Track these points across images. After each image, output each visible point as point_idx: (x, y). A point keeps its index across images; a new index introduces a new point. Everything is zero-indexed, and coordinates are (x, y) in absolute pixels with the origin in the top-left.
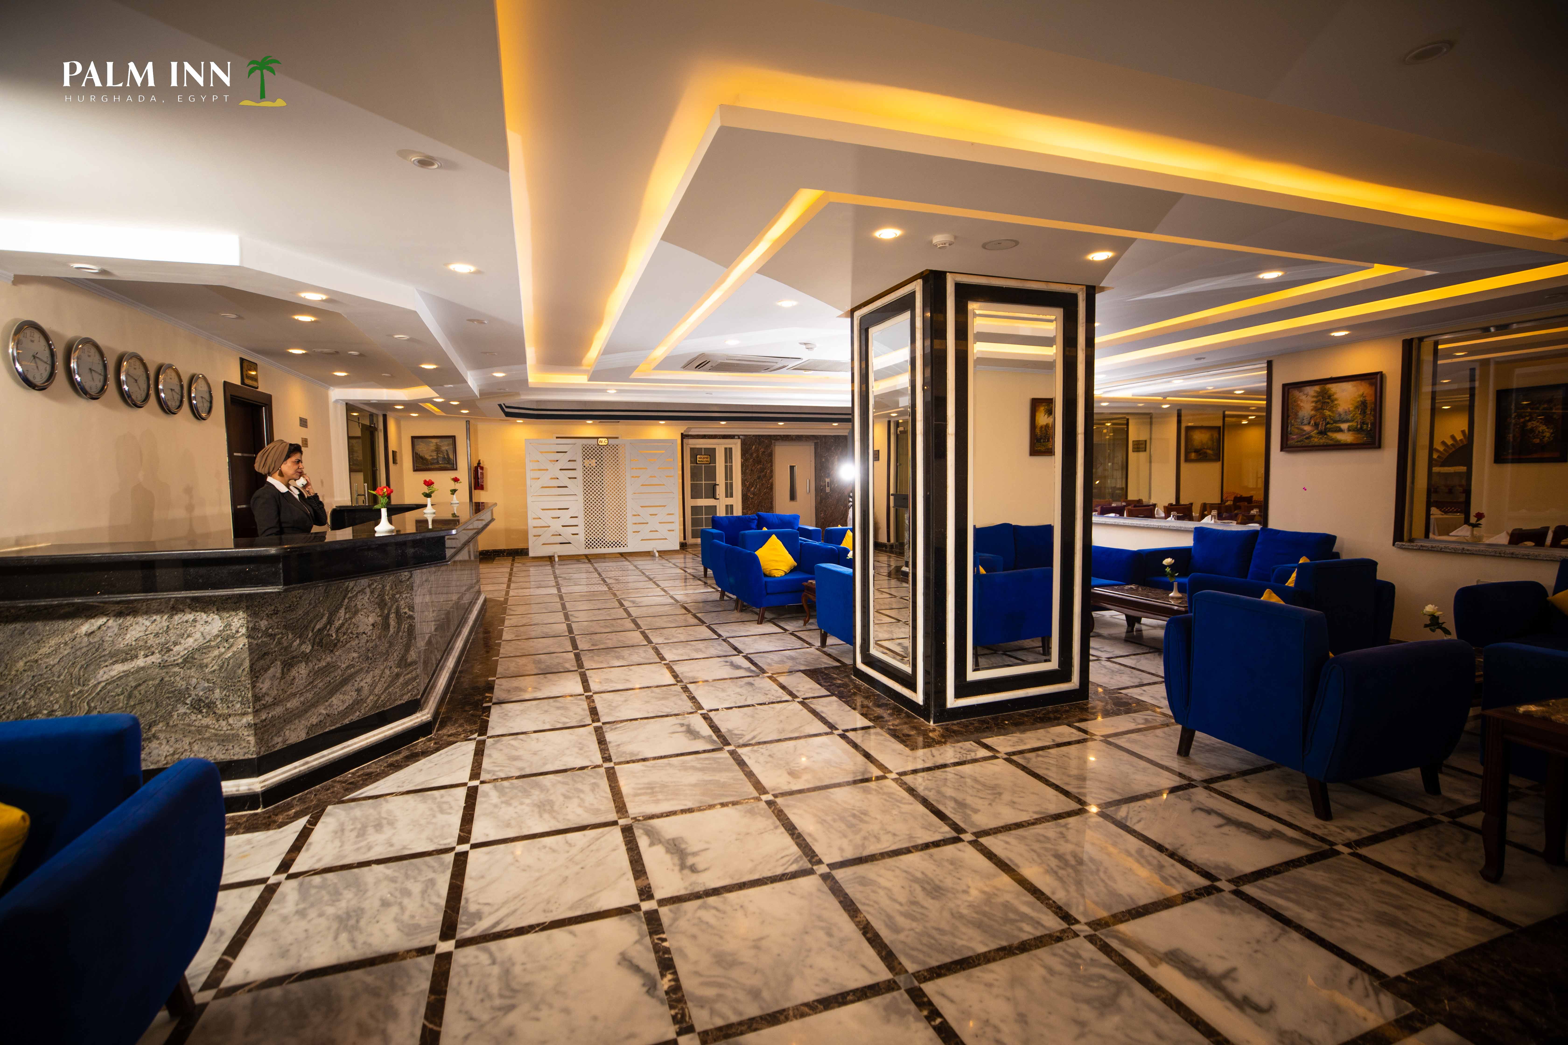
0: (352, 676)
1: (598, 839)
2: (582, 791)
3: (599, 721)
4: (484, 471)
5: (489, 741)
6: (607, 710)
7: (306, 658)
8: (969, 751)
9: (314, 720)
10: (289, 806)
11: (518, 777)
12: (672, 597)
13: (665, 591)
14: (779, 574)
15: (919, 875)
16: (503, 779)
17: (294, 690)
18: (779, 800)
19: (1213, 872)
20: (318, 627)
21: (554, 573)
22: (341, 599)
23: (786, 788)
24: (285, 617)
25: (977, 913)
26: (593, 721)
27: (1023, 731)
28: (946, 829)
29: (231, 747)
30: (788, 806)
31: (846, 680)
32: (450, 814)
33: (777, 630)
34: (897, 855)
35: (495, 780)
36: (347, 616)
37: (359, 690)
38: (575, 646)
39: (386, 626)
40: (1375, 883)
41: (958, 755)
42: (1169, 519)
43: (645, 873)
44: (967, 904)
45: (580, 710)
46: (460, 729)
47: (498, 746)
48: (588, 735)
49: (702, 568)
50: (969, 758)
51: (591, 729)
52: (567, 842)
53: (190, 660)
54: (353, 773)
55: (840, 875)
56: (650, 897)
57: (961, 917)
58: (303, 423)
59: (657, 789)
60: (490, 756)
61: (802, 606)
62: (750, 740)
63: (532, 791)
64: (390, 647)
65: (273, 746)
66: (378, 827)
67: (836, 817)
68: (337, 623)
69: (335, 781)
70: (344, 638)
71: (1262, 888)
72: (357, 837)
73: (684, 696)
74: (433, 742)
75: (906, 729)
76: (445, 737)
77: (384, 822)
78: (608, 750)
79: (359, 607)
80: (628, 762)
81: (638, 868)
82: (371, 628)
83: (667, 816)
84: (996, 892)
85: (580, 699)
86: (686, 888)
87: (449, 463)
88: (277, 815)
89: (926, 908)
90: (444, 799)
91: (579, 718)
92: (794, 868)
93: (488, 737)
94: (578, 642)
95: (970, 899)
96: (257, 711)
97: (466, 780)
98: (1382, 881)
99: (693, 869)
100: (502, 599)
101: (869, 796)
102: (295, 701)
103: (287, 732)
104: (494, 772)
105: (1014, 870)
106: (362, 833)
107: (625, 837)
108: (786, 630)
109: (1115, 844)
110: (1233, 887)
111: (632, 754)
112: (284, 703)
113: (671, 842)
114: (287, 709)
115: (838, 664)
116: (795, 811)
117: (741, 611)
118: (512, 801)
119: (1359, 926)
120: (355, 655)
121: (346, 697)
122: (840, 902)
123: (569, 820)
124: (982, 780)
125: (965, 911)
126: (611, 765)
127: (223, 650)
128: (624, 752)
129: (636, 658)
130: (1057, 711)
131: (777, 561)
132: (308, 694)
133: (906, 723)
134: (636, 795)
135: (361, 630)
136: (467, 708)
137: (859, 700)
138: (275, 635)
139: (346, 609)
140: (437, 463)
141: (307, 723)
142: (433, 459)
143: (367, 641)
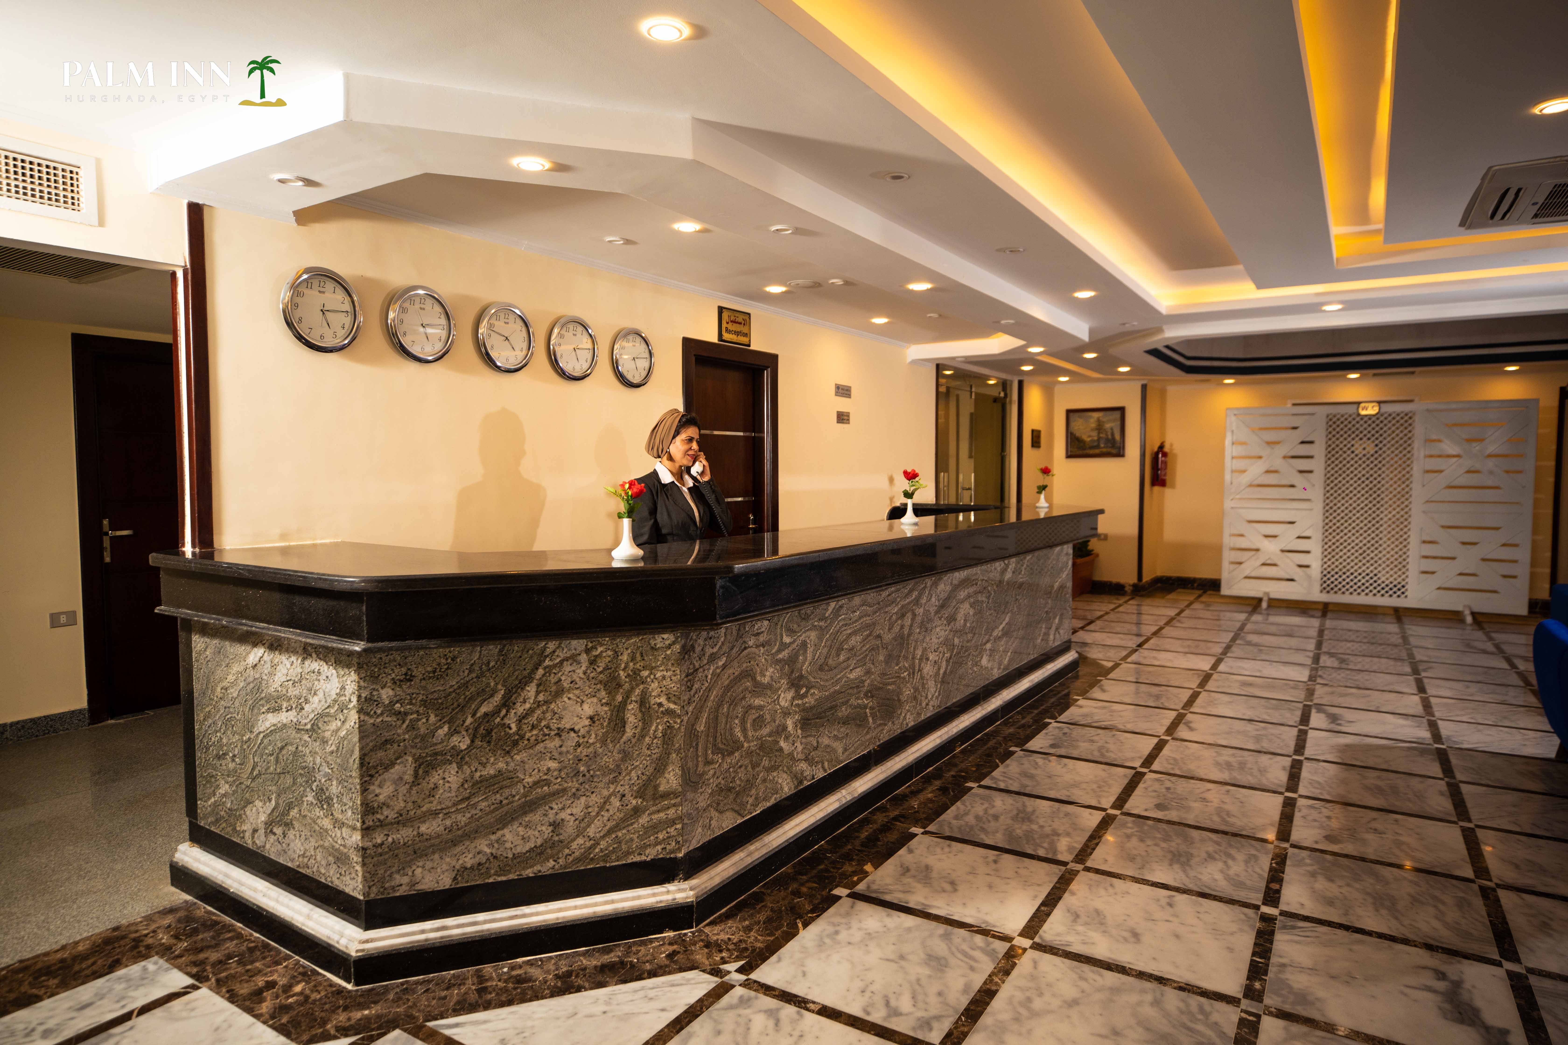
0: (544, 800)
4: (1168, 459)
5: (734, 995)
7: (459, 757)
9: (469, 860)
12: (1434, 726)
13: (1428, 709)
17: (434, 806)
20: (483, 710)
22: (529, 667)
24: (424, 688)
29: (343, 872)
36: (541, 697)
38: (1124, 798)
39: (618, 723)
46: (737, 937)
64: (623, 760)
65: (393, 888)
68: (520, 709)
70: (530, 734)
74: (671, 949)
79: (566, 685)
82: (587, 722)
87: (1113, 446)
96: (368, 828)
100: (1110, 666)
102: (434, 823)
103: (419, 871)
112: (417, 824)
114: (420, 835)
120: (553, 765)
121: (530, 832)
127: (339, 723)
129: (1212, 874)
132: (459, 817)
135: (566, 724)
136: (807, 887)
138: (406, 714)
139: (538, 685)
140: (1098, 447)
141: (454, 863)
142: (1093, 441)
143: (578, 745)
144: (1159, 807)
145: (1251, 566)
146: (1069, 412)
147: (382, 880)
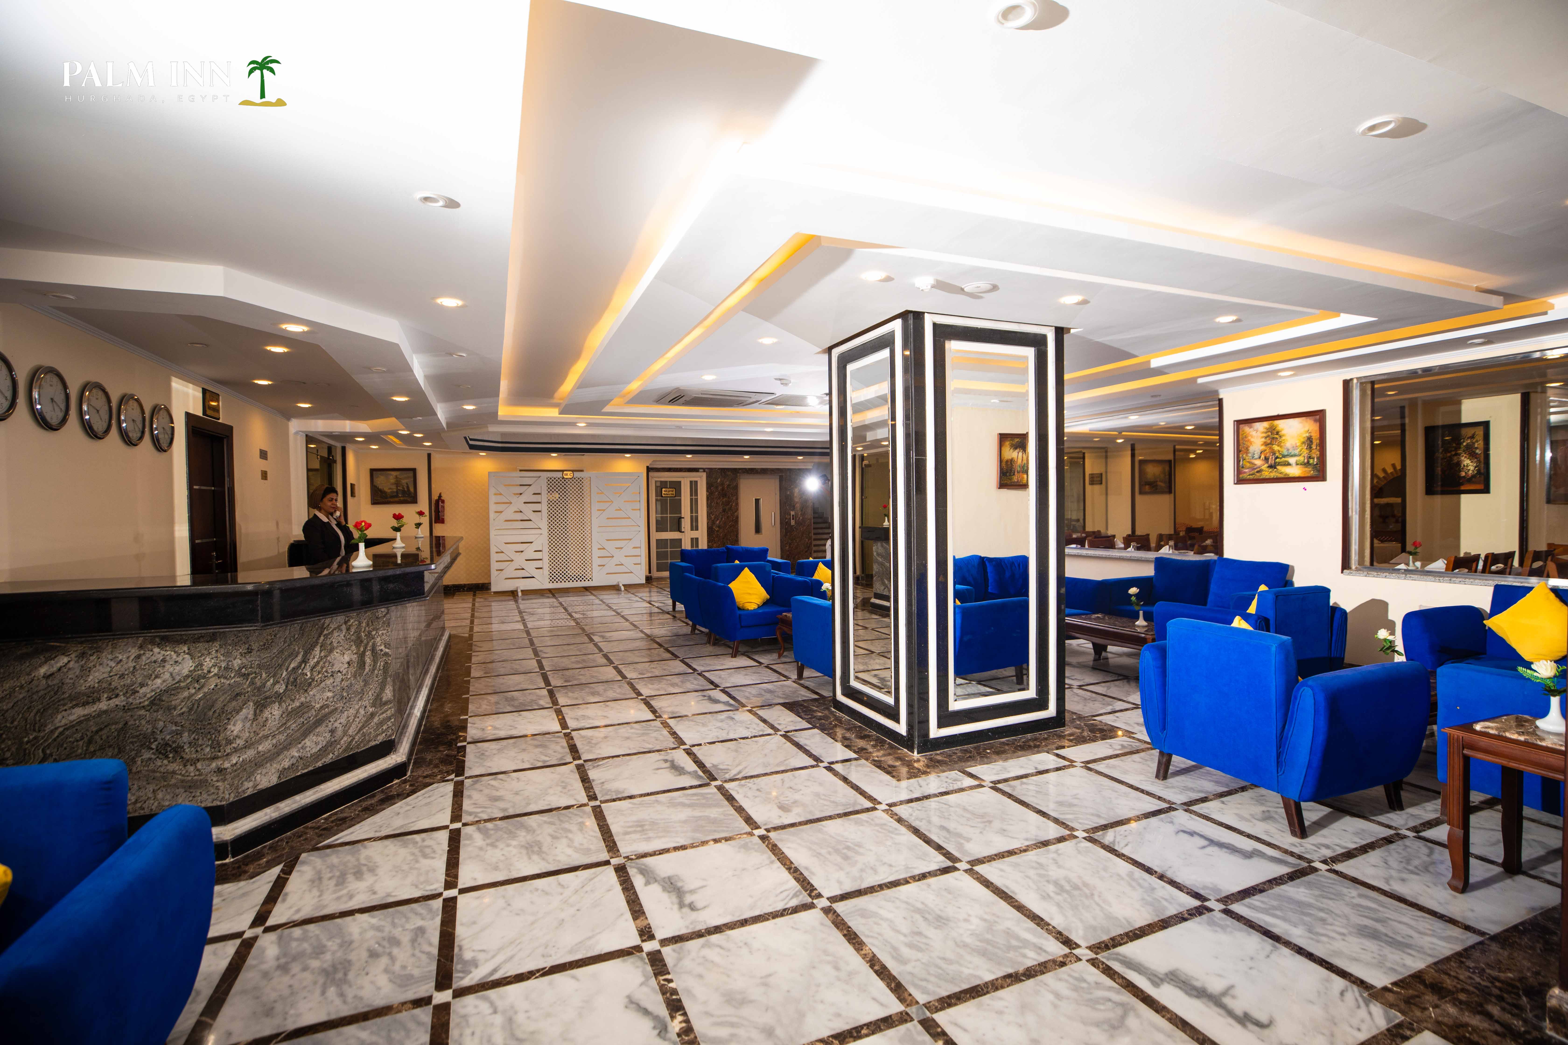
0: (326, 717)
1: (592, 879)
2: (570, 831)
3: (580, 758)
4: (445, 504)
5: (467, 782)
6: (587, 748)
7: (279, 698)
8: (955, 780)
9: (286, 764)
10: (259, 855)
11: (502, 819)
12: (642, 631)
13: (634, 626)
14: (752, 607)
15: (919, 906)
16: (486, 821)
17: (266, 732)
18: (772, 835)
19: (1202, 892)
20: (292, 666)
21: (518, 608)
22: (316, 636)
23: (778, 822)
25: (980, 941)
26: (574, 759)
27: (1006, 759)
28: (941, 858)
29: (198, 794)
30: (781, 840)
31: (826, 712)
32: (433, 858)
33: (752, 663)
34: (895, 886)
35: (477, 822)
36: (323, 654)
37: (332, 731)
38: (547, 682)
39: (362, 664)
40: (1353, 897)
41: (945, 785)
42: (1129, 549)
43: (644, 913)
44: (969, 932)
45: (560, 749)
46: (436, 770)
47: (478, 786)
48: (569, 773)
49: (670, 602)
50: (956, 787)
51: (572, 766)
52: (559, 884)
53: (158, 702)
54: (325, 819)
55: (841, 907)
56: (652, 937)
57: (965, 946)
58: (263, 455)
59: (646, 827)
60: (470, 797)
61: (776, 639)
62: (735, 775)
63: (518, 832)
64: (365, 685)
65: (244, 791)
66: (358, 874)
67: (830, 849)
68: (312, 662)
69: (307, 828)
70: (318, 677)
71: (1250, 907)
72: (336, 885)
73: (665, 732)
74: (408, 784)
75: (890, 760)
76: (420, 779)
77: (365, 868)
78: (592, 788)
79: (335, 645)
80: (614, 800)
81: (636, 909)
82: (346, 666)
83: (660, 854)
84: (997, 919)
85: (559, 737)
86: (687, 927)
87: (408, 496)
88: (247, 865)
89: (930, 938)
90: (426, 843)
91: (559, 756)
92: (794, 903)
93: (466, 778)
94: (550, 678)
95: (973, 927)
96: (227, 755)
97: (447, 823)
98: (1360, 896)
99: (692, 907)
100: (467, 635)
101: (861, 828)
102: (267, 744)
103: (258, 777)
104: (476, 814)
105: (1011, 898)
106: (341, 881)
107: (619, 877)
108: (760, 663)
109: (1105, 869)
110: (1223, 907)
111: (617, 792)
112: (256, 746)
113: (667, 880)
114: (258, 753)
115: (816, 697)
116: (789, 845)
117: (714, 644)
118: (497, 843)
119: (1344, 940)
120: (330, 694)
121: (320, 738)
122: (845, 935)
123: (559, 861)
124: (970, 808)
125: (968, 940)
126: (597, 803)
127: (193, 691)
128: (610, 790)
129: (611, 694)
130: (1036, 739)
131: (750, 594)
132: (280, 737)
133: (890, 754)
134: (627, 833)
135: (336, 668)
136: (441, 748)
137: (840, 732)
138: (248, 675)
139: (321, 647)
140: (397, 496)
141: (278, 767)
142: (393, 492)
143: (342, 680)
144: (566, 681)
145: (510, 571)
146: (373, 471)
147: (237, 788)
